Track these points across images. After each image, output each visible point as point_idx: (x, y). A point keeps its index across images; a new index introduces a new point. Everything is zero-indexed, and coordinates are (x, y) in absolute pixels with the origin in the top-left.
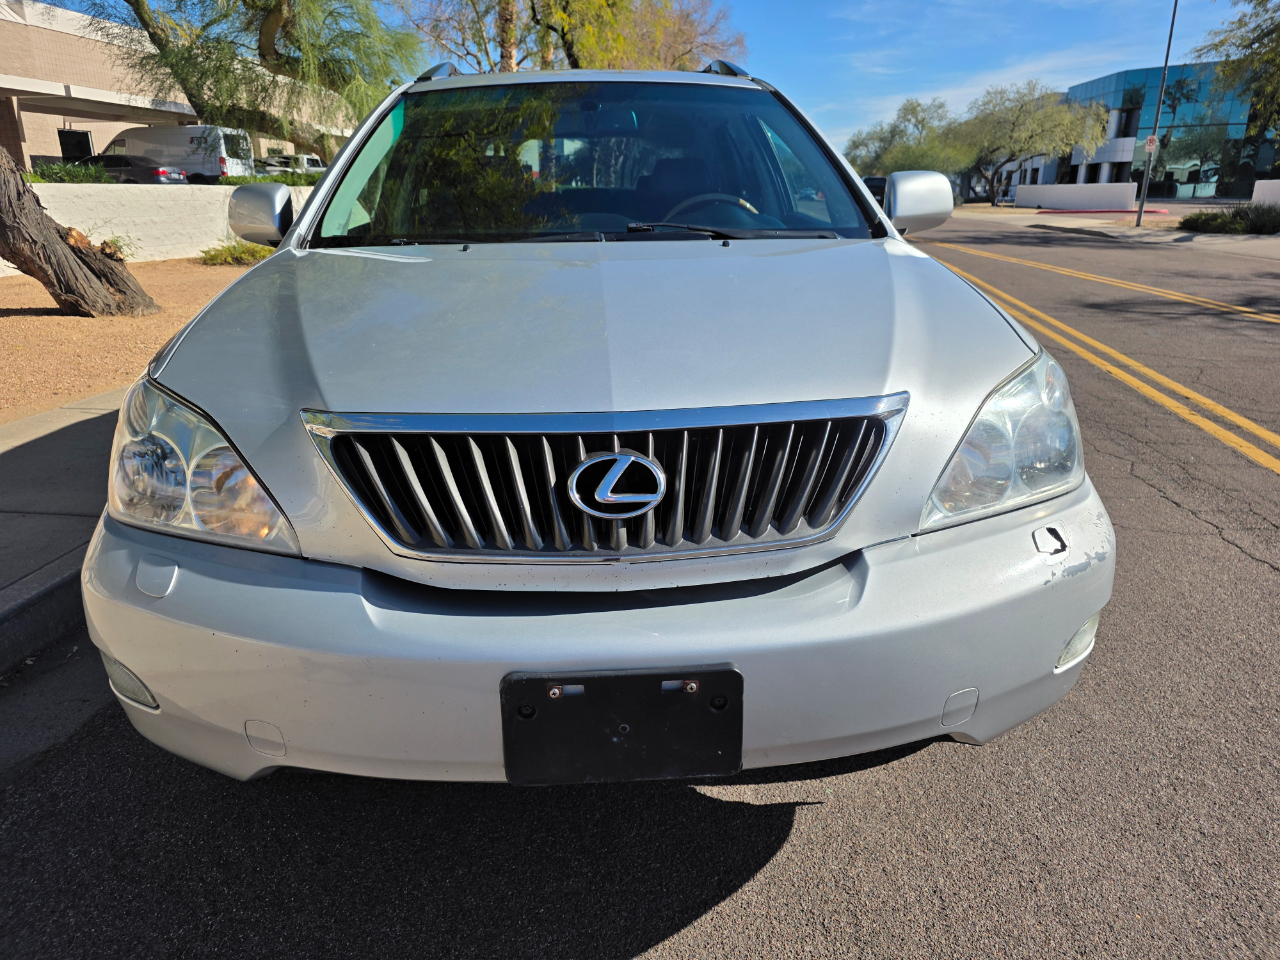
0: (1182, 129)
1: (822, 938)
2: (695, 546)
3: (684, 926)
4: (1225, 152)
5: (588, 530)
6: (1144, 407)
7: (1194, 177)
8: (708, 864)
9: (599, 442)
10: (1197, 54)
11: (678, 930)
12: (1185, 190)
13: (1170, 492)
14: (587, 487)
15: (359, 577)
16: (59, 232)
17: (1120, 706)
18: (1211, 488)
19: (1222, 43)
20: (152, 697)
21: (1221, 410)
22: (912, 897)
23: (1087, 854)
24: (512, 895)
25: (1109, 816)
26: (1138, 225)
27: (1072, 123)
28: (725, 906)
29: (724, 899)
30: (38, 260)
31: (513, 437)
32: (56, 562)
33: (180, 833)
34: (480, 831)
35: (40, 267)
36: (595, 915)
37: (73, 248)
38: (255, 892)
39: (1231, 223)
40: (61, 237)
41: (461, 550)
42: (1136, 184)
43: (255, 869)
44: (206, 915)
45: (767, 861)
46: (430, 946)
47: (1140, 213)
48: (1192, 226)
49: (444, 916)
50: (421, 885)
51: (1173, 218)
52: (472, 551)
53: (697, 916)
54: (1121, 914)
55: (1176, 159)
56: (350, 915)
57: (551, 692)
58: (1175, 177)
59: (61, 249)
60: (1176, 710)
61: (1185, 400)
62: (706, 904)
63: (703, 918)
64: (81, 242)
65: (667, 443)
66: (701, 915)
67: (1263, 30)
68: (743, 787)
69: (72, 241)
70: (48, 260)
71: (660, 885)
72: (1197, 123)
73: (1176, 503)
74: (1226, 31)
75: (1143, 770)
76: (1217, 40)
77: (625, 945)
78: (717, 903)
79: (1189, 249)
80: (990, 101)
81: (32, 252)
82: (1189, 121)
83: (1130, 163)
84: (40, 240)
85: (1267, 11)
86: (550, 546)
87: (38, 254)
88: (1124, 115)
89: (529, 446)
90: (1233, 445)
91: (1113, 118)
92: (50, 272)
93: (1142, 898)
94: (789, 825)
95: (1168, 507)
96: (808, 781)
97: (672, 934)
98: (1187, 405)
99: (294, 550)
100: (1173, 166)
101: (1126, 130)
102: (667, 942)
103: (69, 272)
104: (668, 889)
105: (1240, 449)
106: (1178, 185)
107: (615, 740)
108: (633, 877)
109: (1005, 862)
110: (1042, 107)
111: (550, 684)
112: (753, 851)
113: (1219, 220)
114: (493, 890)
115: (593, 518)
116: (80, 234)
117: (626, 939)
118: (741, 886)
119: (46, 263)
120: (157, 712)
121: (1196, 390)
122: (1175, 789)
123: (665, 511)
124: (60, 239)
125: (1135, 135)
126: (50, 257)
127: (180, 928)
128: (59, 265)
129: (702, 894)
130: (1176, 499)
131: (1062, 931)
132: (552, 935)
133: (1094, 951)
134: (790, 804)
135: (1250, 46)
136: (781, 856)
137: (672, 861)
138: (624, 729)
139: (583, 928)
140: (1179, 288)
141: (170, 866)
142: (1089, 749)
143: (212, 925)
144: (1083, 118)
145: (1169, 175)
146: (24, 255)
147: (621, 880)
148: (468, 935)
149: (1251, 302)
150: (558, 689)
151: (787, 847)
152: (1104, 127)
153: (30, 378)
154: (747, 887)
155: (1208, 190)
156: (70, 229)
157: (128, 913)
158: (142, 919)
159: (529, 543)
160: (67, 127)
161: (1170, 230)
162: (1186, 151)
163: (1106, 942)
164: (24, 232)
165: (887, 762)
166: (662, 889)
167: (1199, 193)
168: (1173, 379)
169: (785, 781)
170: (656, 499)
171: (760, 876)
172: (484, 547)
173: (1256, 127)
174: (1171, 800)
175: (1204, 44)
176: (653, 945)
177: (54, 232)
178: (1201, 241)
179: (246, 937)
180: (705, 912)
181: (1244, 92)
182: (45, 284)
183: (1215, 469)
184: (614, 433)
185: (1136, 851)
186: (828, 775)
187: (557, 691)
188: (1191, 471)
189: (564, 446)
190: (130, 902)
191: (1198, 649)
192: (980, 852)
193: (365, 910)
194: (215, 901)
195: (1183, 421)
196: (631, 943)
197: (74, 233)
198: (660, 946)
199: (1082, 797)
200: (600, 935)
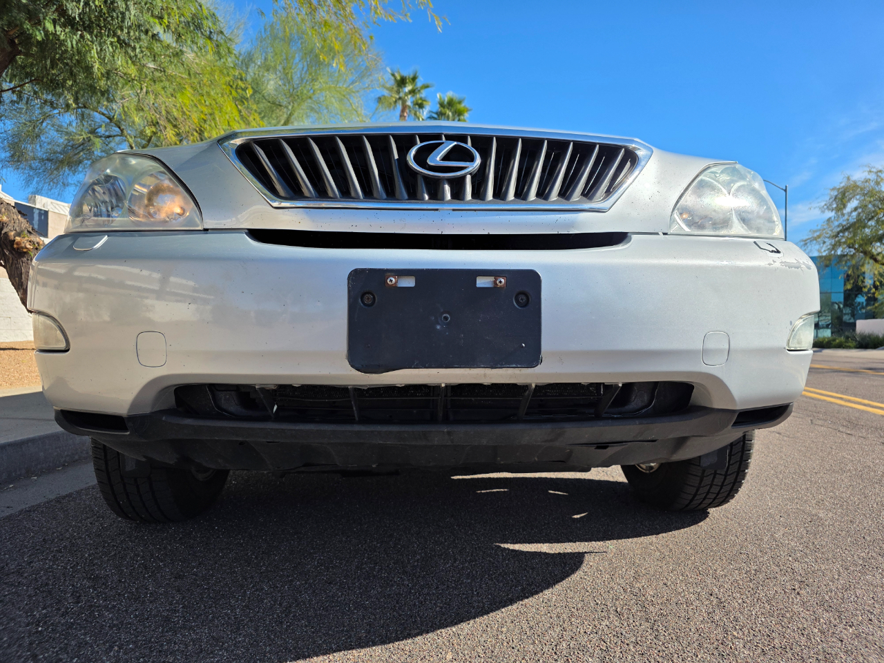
1: (616, 618)
2: (502, 203)
4: (833, 312)
5: (422, 186)
6: (811, 401)
8: (512, 581)
9: (430, 137)
10: (804, 243)
13: (841, 429)
14: (421, 158)
19: (819, 237)
21: (866, 402)
22: (693, 597)
23: (836, 577)
28: (528, 601)
31: (367, 136)
36: (415, 605)
39: (846, 342)
41: (322, 198)
45: (562, 579)
48: (823, 345)
49: (280, 604)
50: (263, 589)
52: (333, 201)
56: (197, 604)
57: (388, 281)
61: (841, 399)
66: (508, 605)
67: (843, 227)
68: (539, 545)
71: (472, 590)
73: (848, 434)
74: (820, 230)
76: (815, 235)
85: (843, 215)
86: (391, 194)
94: (581, 562)
95: (844, 435)
96: (593, 542)
99: (199, 225)
104: (478, 593)
107: (438, 327)
108: (448, 586)
111: (389, 274)
112: (551, 575)
113: (837, 341)
115: (426, 177)
117: (442, 617)
129: (508, 596)
130: (848, 432)
134: (579, 553)
135: (837, 236)
136: (574, 577)
137: (481, 579)
138: (446, 318)
139: (403, 612)
147: (437, 588)
150: (395, 278)
151: (580, 572)
154: (547, 592)
155: (827, 332)
159: (375, 194)
165: (658, 534)
166: (473, 593)
169: (575, 542)
170: (473, 166)
172: (342, 199)
173: (850, 283)
175: (807, 237)
181: (838, 263)
184: (442, 134)
186: (610, 540)
187: (394, 280)
188: (855, 422)
193: (211, 601)
194: (80, 596)
195: (842, 405)
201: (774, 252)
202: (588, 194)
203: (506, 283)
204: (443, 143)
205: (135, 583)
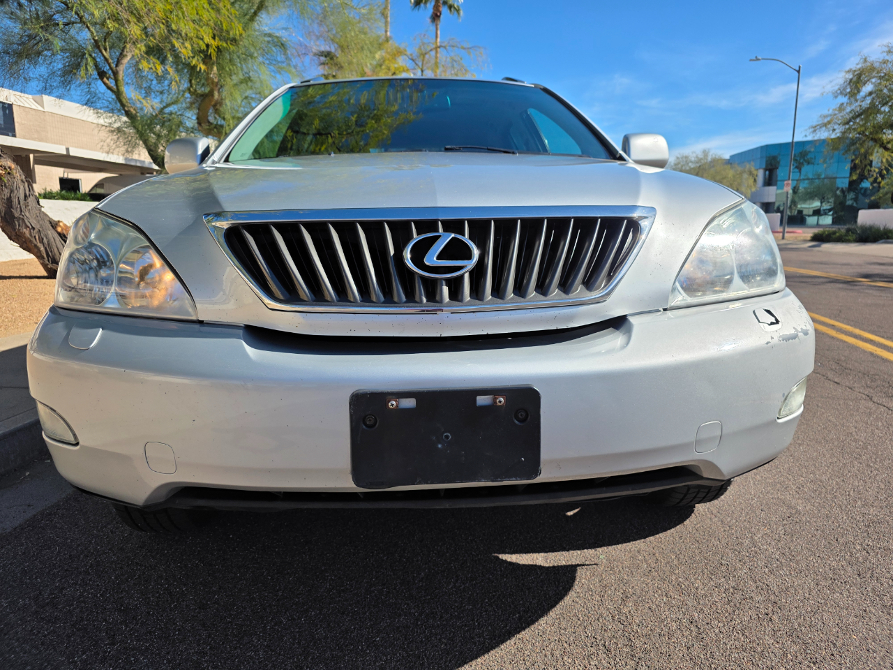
0: (806, 182)
1: (605, 655)
2: (500, 301)
3: (493, 648)
4: (836, 196)
5: (419, 287)
7: (817, 213)
8: (510, 606)
9: (427, 226)
10: (813, 129)
11: (488, 651)
12: (812, 220)
13: (830, 375)
15: (241, 332)
16: (51, 223)
17: (817, 501)
18: (860, 374)
19: (829, 122)
20: (75, 435)
21: (857, 331)
22: (674, 626)
23: (807, 595)
24: (354, 628)
25: (820, 570)
26: (783, 238)
27: (734, 176)
28: (525, 634)
29: (524, 629)
30: (34, 240)
31: (362, 223)
33: (92, 589)
34: (330, 585)
35: (36, 246)
36: (421, 641)
37: (59, 234)
38: (147, 628)
39: (846, 235)
40: (52, 226)
41: (320, 303)
42: (779, 214)
43: (148, 613)
44: (106, 645)
45: (556, 603)
46: (286, 665)
47: (783, 233)
48: (819, 239)
49: (299, 643)
50: (281, 622)
51: (806, 235)
52: (329, 303)
53: (503, 642)
54: (840, 635)
55: (804, 200)
56: (223, 644)
57: (390, 404)
58: (804, 213)
59: (51, 233)
60: (859, 503)
61: (833, 327)
62: (510, 633)
63: (508, 642)
64: (66, 230)
65: (479, 228)
66: (506, 641)
67: (855, 114)
68: (535, 555)
69: (59, 229)
70: (42, 241)
71: (473, 620)
72: (816, 177)
73: (836, 383)
74: (831, 115)
75: (841, 540)
76: (826, 121)
77: (446, 662)
78: (519, 632)
79: (819, 251)
80: (679, 163)
81: (31, 235)
82: (811, 176)
83: (774, 203)
84: (37, 227)
85: (856, 101)
86: (389, 299)
87: (35, 237)
88: (767, 173)
89: (374, 229)
90: (870, 350)
91: (761, 175)
92: (42, 249)
93: (855, 624)
94: (573, 579)
95: (832, 386)
96: (586, 550)
97: (483, 654)
98: (834, 329)
99: (194, 318)
100: (803, 206)
101: (769, 181)
102: (479, 660)
103: (56, 249)
104: (479, 624)
105: (875, 352)
106: (807, 217)
107: (440, 446)
108: (451, 615)
109: (744, 602)
110: (713, 166)
111: (389, 397)
112: (545, 597)
113: (837, 234)
114: (339, 625)
115: (422, 278)
116: (65, 225)
117: (447, 657)
118: (537, 620)
119: (40, 242)
120: (78, 447)
121: (838, 321)
122: (868, 552)
123: (477, 274)
124: (51, 227)
125: (776, 185)
126: (43, 239)
127: (83, 654)
128: (49, 244)
129: (506, 626)
130: (836, 380)
131: (795, 648)
132: (386, 656)
133: (823, 661)
134: (572, 566)
135: (848, 123)
136: (568, 600)
137: (482, 604)
138: (447, 437)
139: (411, 651)
140: (816, 270)
141: (81, 611)
142: (798, 528)
143: (110, 652)
144: (741, 174)
145: (800, 212)
146: (25, 237)
147: (442, 617)
148: (317, 657)
149: (866, 276)
150: (396, 401)
151: (572, 594)
152: (755, 179)
154: (542, 621)
155: (827, 220)
156: (59, 221)
157: (42, 644)
158: (54, 648)
159: (374, 298)
160: (66, 176)
161: (805, 241)
162: (810, 196)
163: (832, 655)
164: (26, 221)
165: (645, 538)
166: (474, 624)
167: (821, 222)
168: (822, 315)
169: (568, 551)
170: (471, 264)
171: (552, 614)
172: (338, 301)
173: (856, 174)
174: (865, 560)
175: (817, 123)
176: (468, 662)
177: (48, 223)
178: (827, 247)
179: (137, 660)
180: (509, 638)
181: (846, 151)
182: (38, 257)
183: (861, 364)
184: (439, 220)
185: (845, 593)
186: (601, 546)
187: (394, 403)
188: (844, 364)
189: (401, 230)
190: (45, 636)
191: (868, 465)
192: (724, 595)
193: (236, 640)
194: (114, 635)
195: (833, 338)
196: (450, 661)
197: (61, 224)
198: (474, 663)
199: (798, 558)
200: (425, 655)
201: (772, 324)
202: (589, 283)
203: (506, 401)
204: (440, 236)
205: (162, 616)
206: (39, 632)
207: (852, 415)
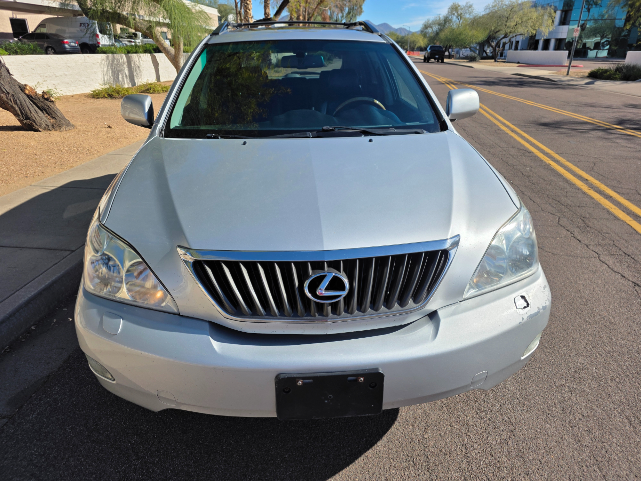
0: (592, 21)
1: (413, 468)
2: (362, 314)
3: (351, 463)
4: (613, 33)
5: (313, 306)
6: (566, 185)
7: (597, 46)
8: (361, 432)
9: (318, 265)
11: (348, 465)
12: (592, 54)
13: (576, 234)
14: (313, 288)
15: (207, 325)
16: (20, 87)
17: (548, 351)
18: (596, 232)
20: (112, 376)
21: (603, 187)
22: (453, 448)
23: (531, 426)
24: (273, 448)
25: (541, 407)
26: (568, 74)
27: (537, 18)
28: (369, 453)
29: (368, 449)
30: (10, 102)
31: (278, 263)
32: (41, 276)
33: (117, 418)
35: (12, 106)
36: (311, 458)
37: (28, 96)
38: (155, 448)
39: (614, 74)
40: (21, 90)
41: (255, 317)
42: (568, 51)
43: (154, 436)
44: (134, 460)
45: (387, 430)
46: (237, 474)
47: (569, 67)
48: (595, 76)
49: (243, 459)
50: (231, 444)
51: (585, 70)
52: (260, 317)
53: (357, 458)
54: (545, 455)
55: (589, 37)
56: (200, 459)
57: (298, 383)
58: (587, 46)
59: (22, 97)
60: (574, 352)
61: (585, 181)
62: (361, 452)
63: (359, 459)
64: (32, 92)
65: (349, 266)
66: (358, 458)
69: (27, 92)
70: (16, 103)
71: (340, 443)
72: (600, 18)
73: (579, 240)
75: (557, 383)
77: (325, 473)
78: (365, 452)
79: (593, 89)
80: (496, 5)
81: (7, 98)
82: (596, 17)
83: (565, 39)
84: (11, 92)
86: (296, 315)
87: (10, 99)
88: (564, 13)
89: (285, 267)
90: (607, 207)
91: (558, 15)
92: (17, 108)
93: (555, 447)
95: (574, 243)
97: (346, 467)
98: (587, 184)
99: (176, 311)
100: (587, 40)
101: (564, 21)
102: (343, 471)
103: (27, 109)
104: (343, 445)
105: (611, 210)
106: (589, 51)
107: (326, 401)
108: (327, 439)
109: (494, 430)
110: (522, 9)
111: (298, 379)
112: (381, 425)
113: (608, 73)
114: (264, 446)
115: (315, 302)
116: (31, 88)
117: (326, 469)
118: (376, 443)
119: (15, 104)
120: (114, 382)
121: (591, 175)
122: (571, 393)
123: (348, 299)
124: (21, 91)
125: (569, 25)
126: (16, 101)
127: (123, 466)
128: (21, 105)
129: (359, 447)
130: (579, 238)
131: (519, 464)
132: (292, 468)
133: (533, 473)
136: (393, 428)
137: (344, 431)
138: (330, 397)
139: (306, 465)
140: (586, 114)
141: (115, 435)
142: (533, 373)
143: (137, 465)
144: (543, 15)
145: (585, 44)
146: (3, 100)
147: (322, 440)
148: (254, 468)
149: (621, 122)
150: (301, 381)
151: (396, 423)
152: (553, 20)
153: (12, 168)
154: (379, 444)
155: (604, 53)
156: (26, 85)
157: (98, 459)
159: (286, 313)
160: (15, 17)
161: (583, 77)
162: (594, 32)
163: (538, 469)
164: (2, 88)
166: (340, 445)
167: (599, 55)
168: (581, 169)
170: (344, 294)
171: (384, 438)
172: (266, 315)
174: (569, 399)
176: (337, 473)
177: (17, 87)
178: (599, 84)
179: (153, 470)
180: (360, 456)
181: (625, 6)
182: (15, 115)
183: (598, 221)
184: (325, 261)
185: (553, 425)
188: (587, 222)
189: (302, 267)
190: (98, 454)
191: (585, 320)
192: (483, 425)
193: (207, 457)
195: (584, 193)
196: (328, 472)
197: (28, 88)
198: (341, 473)
199: (530, 398)
200: (314, 468)
201: (525, 307)
203: (364, 380)
204: (326, 275)
206: (94, 451)
207: (583, 273)
